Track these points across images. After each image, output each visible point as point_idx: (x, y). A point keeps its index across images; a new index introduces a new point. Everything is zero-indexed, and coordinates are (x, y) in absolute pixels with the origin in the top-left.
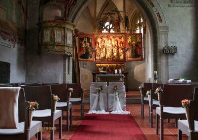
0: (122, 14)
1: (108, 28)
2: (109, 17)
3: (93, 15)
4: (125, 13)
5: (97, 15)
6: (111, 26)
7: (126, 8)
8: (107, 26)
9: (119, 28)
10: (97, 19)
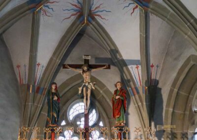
0: (136, 73)
1: (81, 124)
2: (87, 77)
3: (23, 72)
4: (148, 67)
5: (39, 73)
6: (93, 117)
7: (152, 51)
8: (78, 117)
9: (127, 124)
10: (38, 90)
